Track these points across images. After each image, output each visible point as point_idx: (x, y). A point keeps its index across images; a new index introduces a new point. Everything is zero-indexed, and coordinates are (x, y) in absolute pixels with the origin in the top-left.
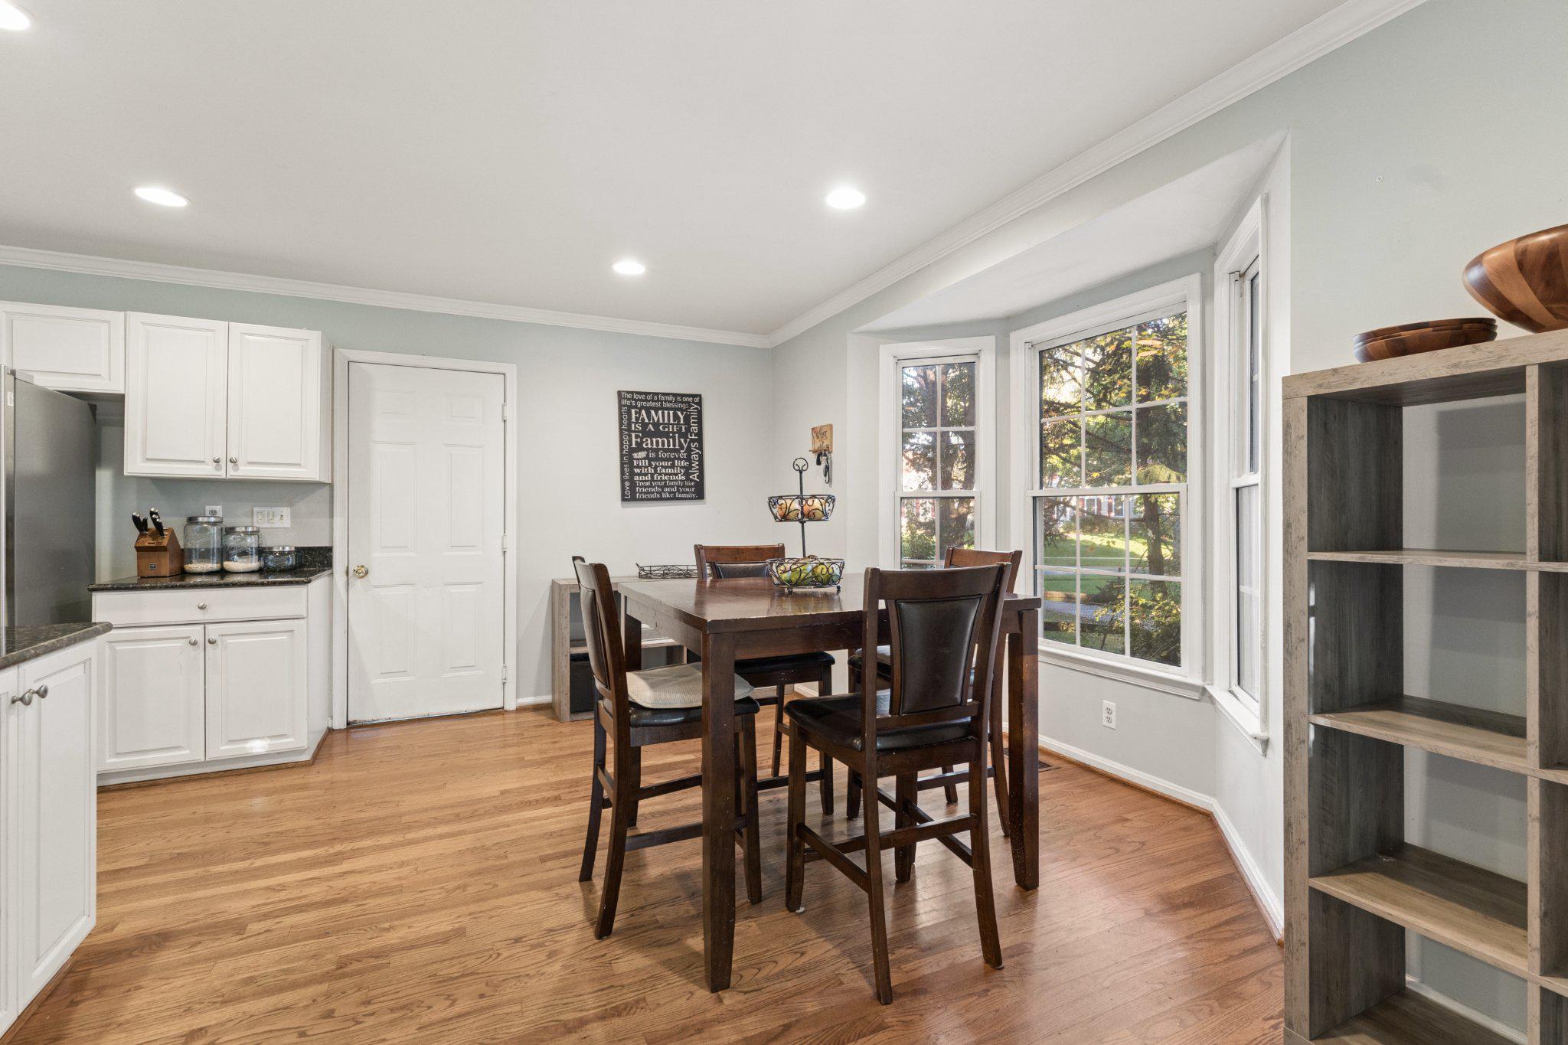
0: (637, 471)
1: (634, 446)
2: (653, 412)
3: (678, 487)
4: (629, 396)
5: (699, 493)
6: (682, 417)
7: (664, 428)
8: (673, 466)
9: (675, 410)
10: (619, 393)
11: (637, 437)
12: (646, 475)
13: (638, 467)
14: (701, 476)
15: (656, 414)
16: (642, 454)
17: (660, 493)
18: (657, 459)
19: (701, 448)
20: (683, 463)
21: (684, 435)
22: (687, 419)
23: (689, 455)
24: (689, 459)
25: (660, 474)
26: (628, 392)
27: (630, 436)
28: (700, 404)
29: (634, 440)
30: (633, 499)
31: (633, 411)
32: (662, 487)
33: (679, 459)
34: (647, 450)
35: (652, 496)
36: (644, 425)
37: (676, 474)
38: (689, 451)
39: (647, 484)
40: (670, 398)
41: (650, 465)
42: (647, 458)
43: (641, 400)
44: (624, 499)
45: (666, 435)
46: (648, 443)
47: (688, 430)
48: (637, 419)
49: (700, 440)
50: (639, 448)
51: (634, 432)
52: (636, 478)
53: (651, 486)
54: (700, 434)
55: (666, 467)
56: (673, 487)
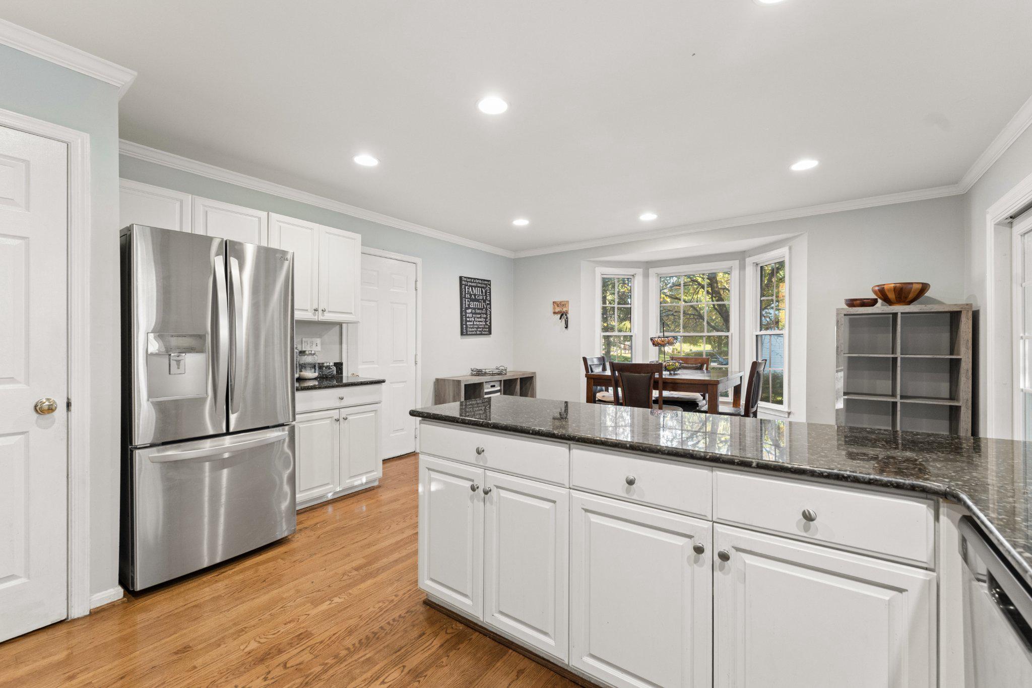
0: (468, 319)
1: (467, 306)
2: (474, 288)
3: (483, 328)
4: (465, 279)
5: (490, 333)
6: (484, 291)
7: (478, 297)
8: (481, 317)
9: (482, 287)
10: (461, 278)
11: (468, 301)
12: (471, 321)
13: (469, 317)
14: (490, 323)
15: (475, 289)
16: (469, 311)
17: (476, 331)
18: (476, 313)
19: (490, 308)
20: (485, 316)
21: (484, 301)
22: (486, 292)
23: (486, 312)
24: (486, 314)
25: (476, 321)
26: (465, 277)
27: (465, 301)
28: (490, 285)
29: (467, 303)
30: (467, 334)
31: (467, 287)
32: (477, 328)
33: (483, 314)
34: (472, 308)
35: (473, 333)
36: (471, 295)
37: (482, 322)
38: (486, 309)
39: (472, 326)
40: (480, 282)
41: (473, 316)
42: (471, 313)
43: (470, 282)
44: (462, 334)
45: (478, 301)
46: (472, 305)
47: (486, 298)
48: (468, 291)
49: (490, 304)
50: (469, 308)
51: (467, 298)
52: (468, 323)
53: (473, 328)
54: (490, 301)
55: (478, 318)
56: (480, 328)
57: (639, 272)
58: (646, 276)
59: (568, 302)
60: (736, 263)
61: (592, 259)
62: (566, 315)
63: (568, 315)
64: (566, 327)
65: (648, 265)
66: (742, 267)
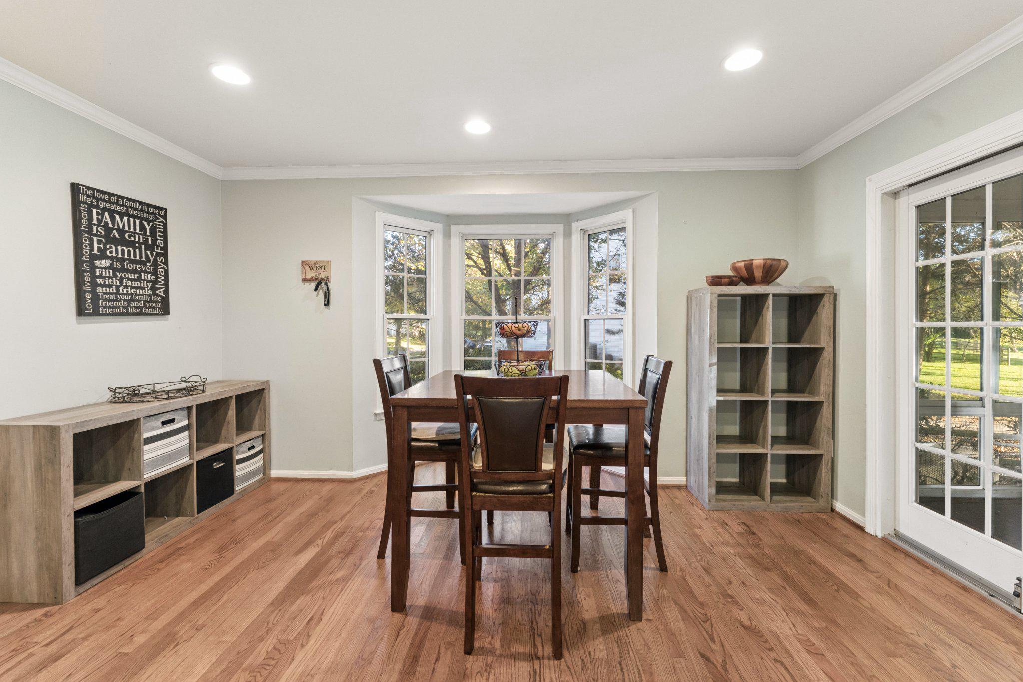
0: (100, 281)
1: (96, 252)
2: (117, 217)
3: (145, 301)
4: (89, 192)
5: (165, 310)
6: (148, 228)
7: (130, 236)
8: (139, 279)
9: (142, 219)
10: (75, 189)
11: (99, 242)
12: (110, 286)
13: (101, 277)
14: (167, 292)
15: (122, 219)
16: (106, 263)
17: (126, 308)
18: (123, 270)
19: (166, 263)
20: (150, 277)
21: (150, 248)
22: (153, 230)
23: (156, 270)
24: (155, 273)
25: (126, 287)
26: (89, 188)
27: (92, 240)
28: (165, 217)
29: (96, 245)
30: (96, 313)
31: (95, 211)
32: (129, 301)
33: (146, 272)
34: (112, 258)
35: (118, 311)
36: (108, 230)
37: (143, 288)
38: (155, 264)
39: (112, 297)
40: (137, 205)
41: (115, 276)
42: (111, 267)
43: (104, 200)
44: (81, 311)
45: (132, 244)
46: (113, 250)
47: (154, 241)
48: (99, 221)
49: (165, 255)
50: (103, 255)
51: (96, 235)
52: (99, 290)
53: (116, 300)
54: (165, 248)
55: (132, 280)
56: (139, 301)
57: (438, 227)
58: (447, 235)
59: (329, 262)
60: (560, 228)
61: (364, 197)
62: (326, 284)
63: (330, 285)
64: (327, 304)
65: (450, 220)
66: (568, 234)
